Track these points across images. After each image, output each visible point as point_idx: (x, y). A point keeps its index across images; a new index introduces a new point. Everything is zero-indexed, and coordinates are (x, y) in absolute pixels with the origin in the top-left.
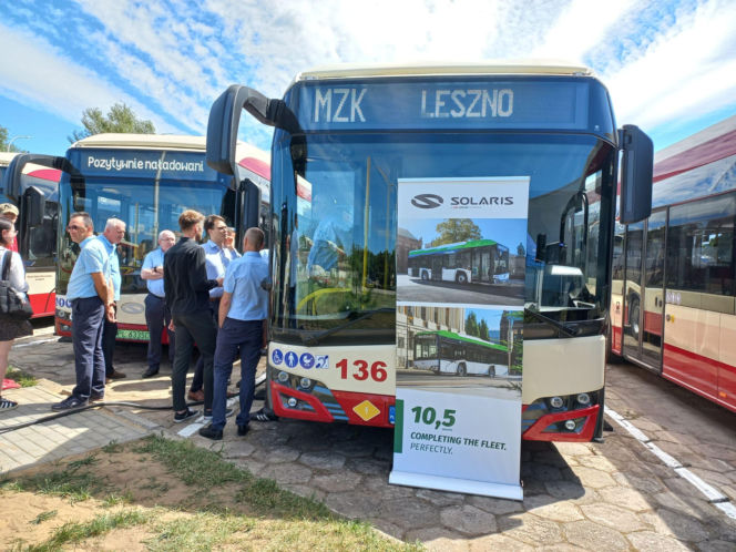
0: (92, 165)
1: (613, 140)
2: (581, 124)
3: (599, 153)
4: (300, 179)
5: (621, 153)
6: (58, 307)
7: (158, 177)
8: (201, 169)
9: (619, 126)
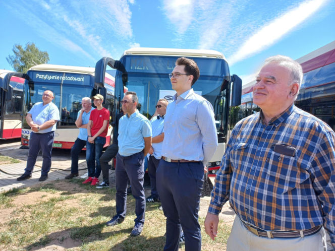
0: (38, 77)
1: (229, 80)
2: (218, 74)
3: (224, 83)
4: (125, 87)
5: (232, 84)
6: (23, 134)
7: (62, 83)
8: (83, 80)
9: (231, 74)
